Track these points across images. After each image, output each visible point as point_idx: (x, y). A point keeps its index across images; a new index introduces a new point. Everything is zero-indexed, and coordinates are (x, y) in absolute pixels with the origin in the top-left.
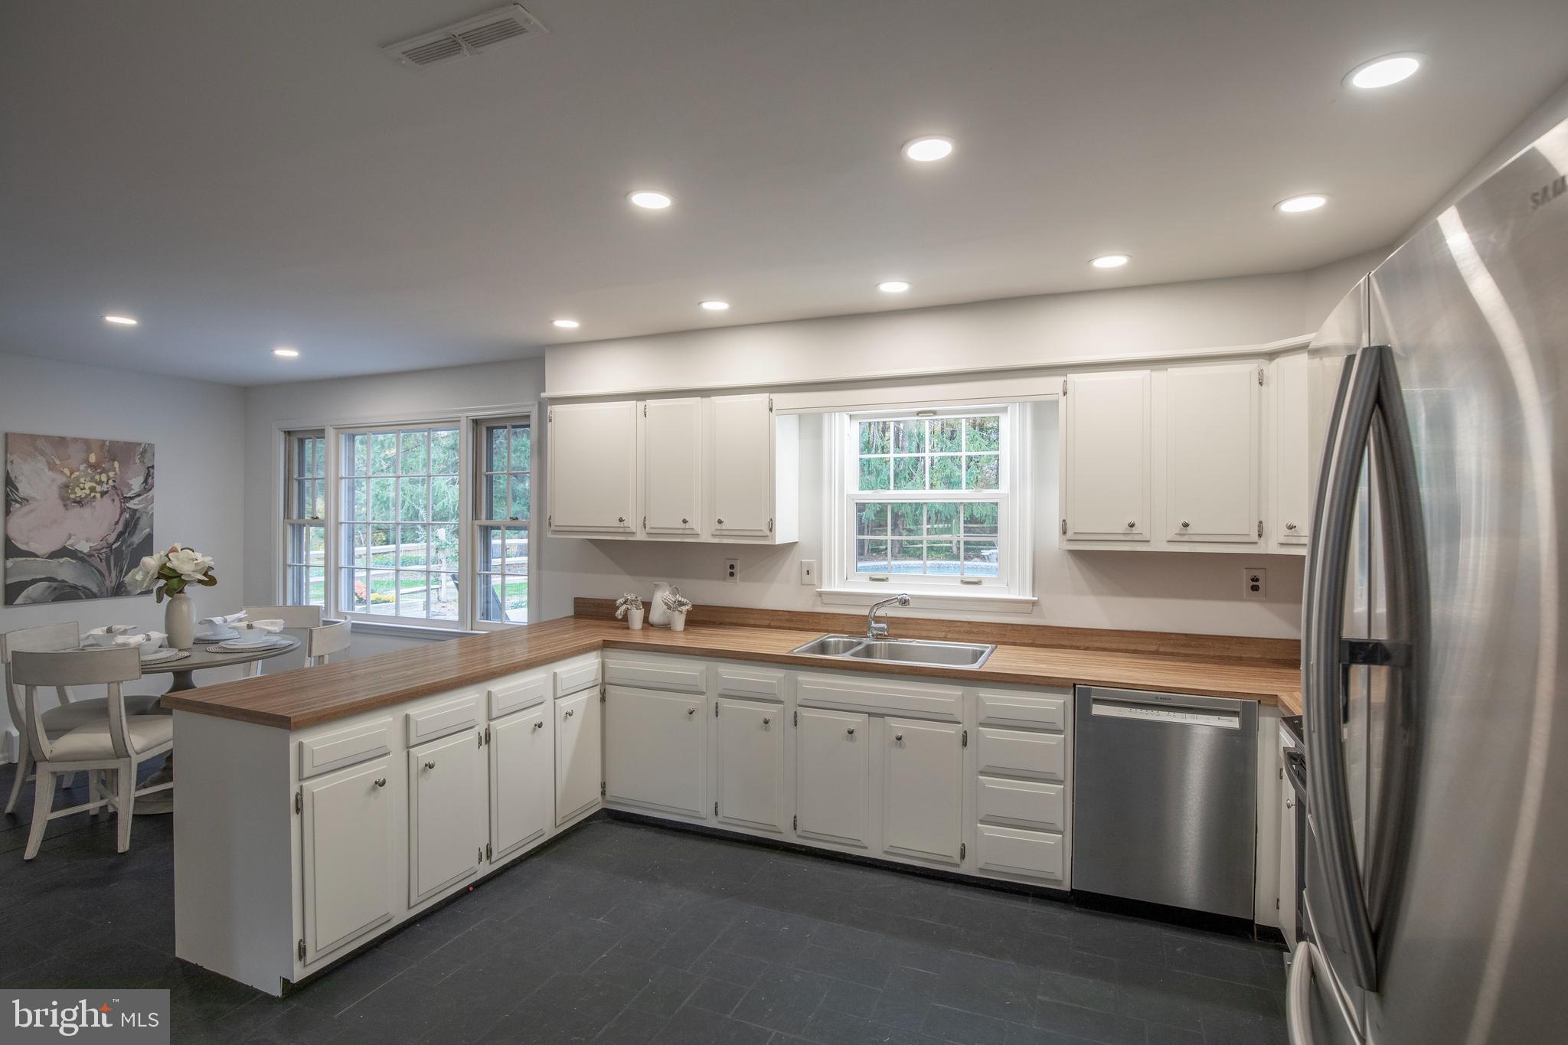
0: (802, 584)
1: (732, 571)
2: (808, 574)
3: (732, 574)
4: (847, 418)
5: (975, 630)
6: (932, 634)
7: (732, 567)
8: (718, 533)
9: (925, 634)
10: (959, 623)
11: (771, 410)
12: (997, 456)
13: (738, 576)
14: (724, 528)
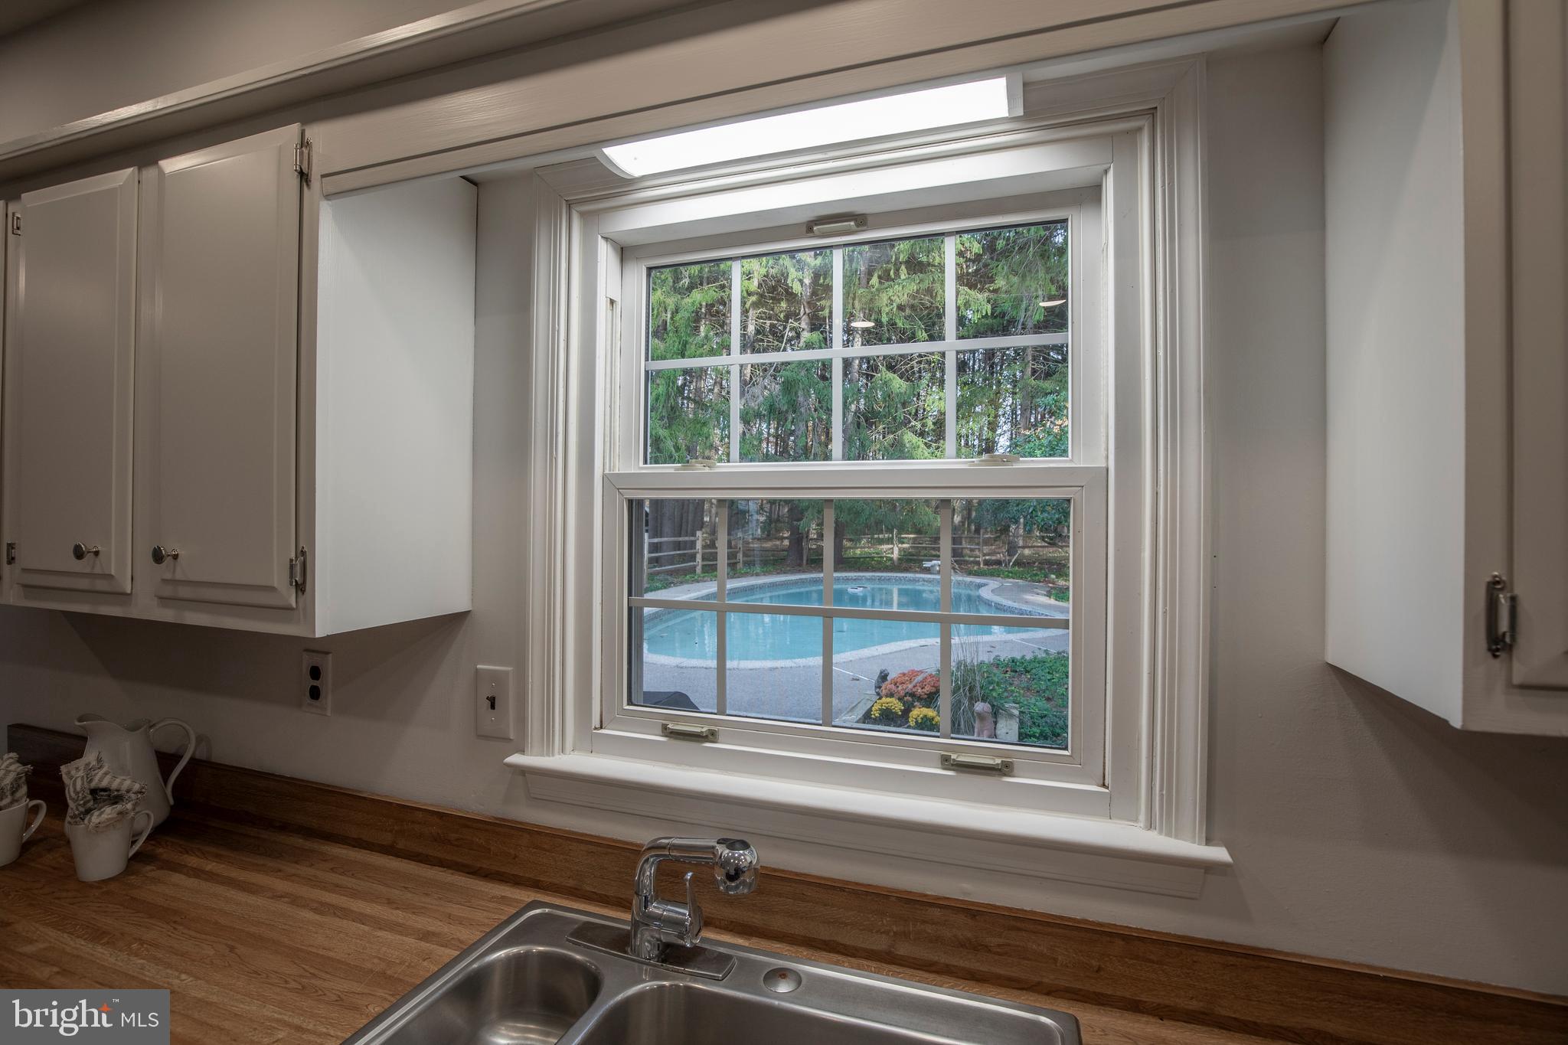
0: (479, 736)
1: (315, 683)
2: (493, 707)
3: (315, 693)
4: (605, 253)
5: (993, 941)
6: (846, 938)
7: (315, 673)
8: (168, 591)
9: (824, 933)
10: (936, 913)
11: (304, 177)
12: (1060, 349)
13: (328, 698)
14: (179, 576)
